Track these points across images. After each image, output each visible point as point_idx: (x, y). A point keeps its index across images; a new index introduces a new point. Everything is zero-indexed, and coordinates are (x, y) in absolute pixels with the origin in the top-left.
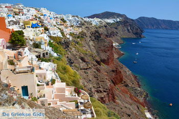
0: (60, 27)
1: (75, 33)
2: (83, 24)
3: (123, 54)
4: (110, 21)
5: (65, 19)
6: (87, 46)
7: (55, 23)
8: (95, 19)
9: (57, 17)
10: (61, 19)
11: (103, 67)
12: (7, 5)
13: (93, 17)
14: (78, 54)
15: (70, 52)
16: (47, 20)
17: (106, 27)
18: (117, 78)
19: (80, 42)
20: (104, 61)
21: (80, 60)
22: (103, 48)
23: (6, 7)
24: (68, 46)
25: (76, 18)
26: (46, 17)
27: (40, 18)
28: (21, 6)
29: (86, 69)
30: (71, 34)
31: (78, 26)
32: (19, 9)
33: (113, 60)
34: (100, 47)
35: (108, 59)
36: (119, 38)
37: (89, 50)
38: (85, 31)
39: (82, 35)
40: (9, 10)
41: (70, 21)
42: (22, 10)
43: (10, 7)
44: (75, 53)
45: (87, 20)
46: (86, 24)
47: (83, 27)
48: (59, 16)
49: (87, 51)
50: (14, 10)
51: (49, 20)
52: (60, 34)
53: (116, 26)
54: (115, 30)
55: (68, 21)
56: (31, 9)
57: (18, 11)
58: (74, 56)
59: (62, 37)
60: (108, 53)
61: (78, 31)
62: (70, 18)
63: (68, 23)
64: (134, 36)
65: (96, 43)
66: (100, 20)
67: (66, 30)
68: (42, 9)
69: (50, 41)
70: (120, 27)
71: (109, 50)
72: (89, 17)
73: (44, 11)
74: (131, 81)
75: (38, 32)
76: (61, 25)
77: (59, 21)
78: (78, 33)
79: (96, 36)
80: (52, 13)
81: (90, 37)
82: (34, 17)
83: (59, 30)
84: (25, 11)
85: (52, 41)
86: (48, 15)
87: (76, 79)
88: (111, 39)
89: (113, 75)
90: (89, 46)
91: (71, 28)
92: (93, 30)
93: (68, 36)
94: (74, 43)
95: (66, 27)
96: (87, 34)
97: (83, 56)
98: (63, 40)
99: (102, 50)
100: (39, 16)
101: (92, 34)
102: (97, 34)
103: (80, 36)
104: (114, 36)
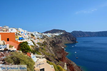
0: (32, 39)
1: (40, 43)
2: (45, 37)
3: (68, 54)
4: (57, 34)
5: (34, 34)
6: (48, 51)
7: (28, 37)
9: (28, 34)
10: (31, 35)
11: (61, 63)
13: (47, 32)
17: (55, 38)
19: (44, 48)
22: (58, 51)
24: (38, 51)
26: (23, 33)
27: (19, 34)
28: (7, 27)
30: (38, 43)
31: (41, 39)
32: (6, 29)
33: (65, 58)
34: (56, 51)
35: (62, 57)
36: (64, 44)
37: (50, 53)
38: (46, 41)
41: (37, 35)
42: (8, 29)
43: (1, 28)
45: (44, 34)
47: (45, 39)
48: (30, 33)
51: (24, 35)
52: (32, 44)
53: (60, 37)
54: (61, 40)
55: (35, 36)
56: (13, 29)
59: (34, 45)
60: (62, 54)
61: (42, 41)
62: (37, 34)
63: (36, 37)
64: (72, 42)
65: (54, 48)
66: (51, 34)
67: (35, 41)
68: (19, 29)
71: (62, 52)
72: (45, 33)
73: (21, 30)
76: (32, 38)
77: (30, 35)
78: (42, 43)
80: (25, 31)
81: (50, 45)
82: (16, 34)
83: (31, 41)
84: (10, 30)
90: (50, 50)
91: (38, 40)
94: (41, 49)
95: (35, 39)
96: (47, 43)
97: (48, 57)
98: (35, 47)
99: (58, 52)
100: (18, 33)
101: (51, 42)
102: (54, 42)
103: (44, 44)
104: (60, 43)
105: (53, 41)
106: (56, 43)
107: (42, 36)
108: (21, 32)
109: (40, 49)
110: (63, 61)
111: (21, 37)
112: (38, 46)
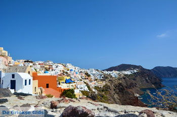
0: (86, 81)
1: (99, 87)
2: (107, 78)
3: (146, 106)
4: (128, 73)
5: (89, 73)
6: (112, 100)
7: (80, 77)
8: (113, 71)
9: (81, 72)
10: (86, 74)
12: (41, 62)
13: (111, 69)
16: (73, 74)
17: (124, 78)
19: (105, 96)
22: (128, 101)
23: (39, 64)
26: (72, 72)
27: (67, 73)
28: (50, 62)
30: (96, 88)
31: (101, 80)
32: (49, 66)
34: (125, 100)
36: (139, 89)
38: (109, 84)
40: (41, 67)
41: (94, 75)
42: (52, 66)
43: (42, 64)
45: (106, 72)
46: (109, 77)
48: (83, 71)
50: (45, 66)
51: (75, 74)
52: (86, 89)
53: (134, 77)
54: (134, 82)
55: (91, 75)
56: (59, 65)
57: (48, 67)
59: (88, 91)
61: (102, 84)
62: (94, 73)
63: (92, 77)
65: (121, 95)
66: (118, 72)
67: (91, 83)
68: (68, 64)
70: (138, 78)
72: (107, 70)
73: (70, 66)
75: (71, 87)
76: (86, 79)
77: (84, 75)
78: (102, 87)
80: (77, 68)
81: (114, 90)
82: (62, 72)
83: (85, 84)
86: (74, 70)
90: (114, 99)
91: (96, 81)
92: (117, 83)
93: (94, 90)
95: (91, 81)
96: (111, 87)
98: (90, 94)
100: (66, 71)
101: (116, 86)
102: (121, 86)
103: (105, 89)
104: (133, 87)
105: (120, 84)
106: (126, 87)
107: (103, 76)
108: (70, 69)
109: (99, 97)
111: (68, 78)
112: (95, 92)
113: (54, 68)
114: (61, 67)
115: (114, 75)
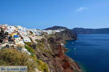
0: (30, 36)
1: (39, 40)
2: (43, 34)
4: (58, 31)
5: (32, 32)
7: (26, 34)
8: (49, 30)
9: (27, 31)
10: (30, 32)
11: (57, 58)
13: (47, 29)
14: (41, 52)
15: (36, 51)
16: (21, 32)
17: (55, 34)
18: (66, 65)
19: (42, 45)
20: (57, 55)
21: (43, 55)
22: (56, 47)
24: (35, 48)
25: (38, 30)
26: (21, 31)
27: (17, 31)
28: (6, 25)
29: (48, 61)
30: (36, 40)
31: (40, 35)
32: (5, 27)
33: (62, 54)
34: (54, 47)
35: (59, 54)
36: (64, 41)
37: (47, 49)
38: (44, 38)
39: (43, 40)
41: (35, 32)
42: (7, 27)
44: (39, 51)
45: (45, 31)
46: (44, 34)
47: (43, 36)
48: (28, 30)
49: (46, 49)
51: (23, 32)
52: (30, 41)
53: (61, 34)
54: (61, 36)
58: (39, 53)
59: (31, 42)
60: (59, 50)
61: (40, 38)
63: (34, 34)
64: (72, 39)
65: (51, 44)
66: (52, 31)
67: (33, 38)
68: (18, 26)
69: (25, 45)
70: (64, 34)
71: (59, 48)
73: (20, 27)
74: (74, 66)
75: (17, 40)
77: (29, 33)
78: (40, 40)
79: (51, 40)
80: (24, 28)
81: (48, 41)
82: (14, 31)
83: (29, 38)
84: (8, 28)
85: (26, 45)
86: (22, 29)
87: (46, 68)
88: (59, 41)
89: (64, 63)
90: (47, 47)
91: (36, 36)
92: (49, 37)
93: (35, 42)
95: (33, 36)
96: (46, 39)
97: (44, 53)
98: (32, 44)
99: (55, 49)
101: (49, 39)
103: (42, 41)
104: (61, 39)
105: (51, 38)
107: (41, 33)
109: (38, 46)
110: (60, 57)
112: (35, 43)
113: (8, 29)
114: (13, 28)
115: (50, 32)
